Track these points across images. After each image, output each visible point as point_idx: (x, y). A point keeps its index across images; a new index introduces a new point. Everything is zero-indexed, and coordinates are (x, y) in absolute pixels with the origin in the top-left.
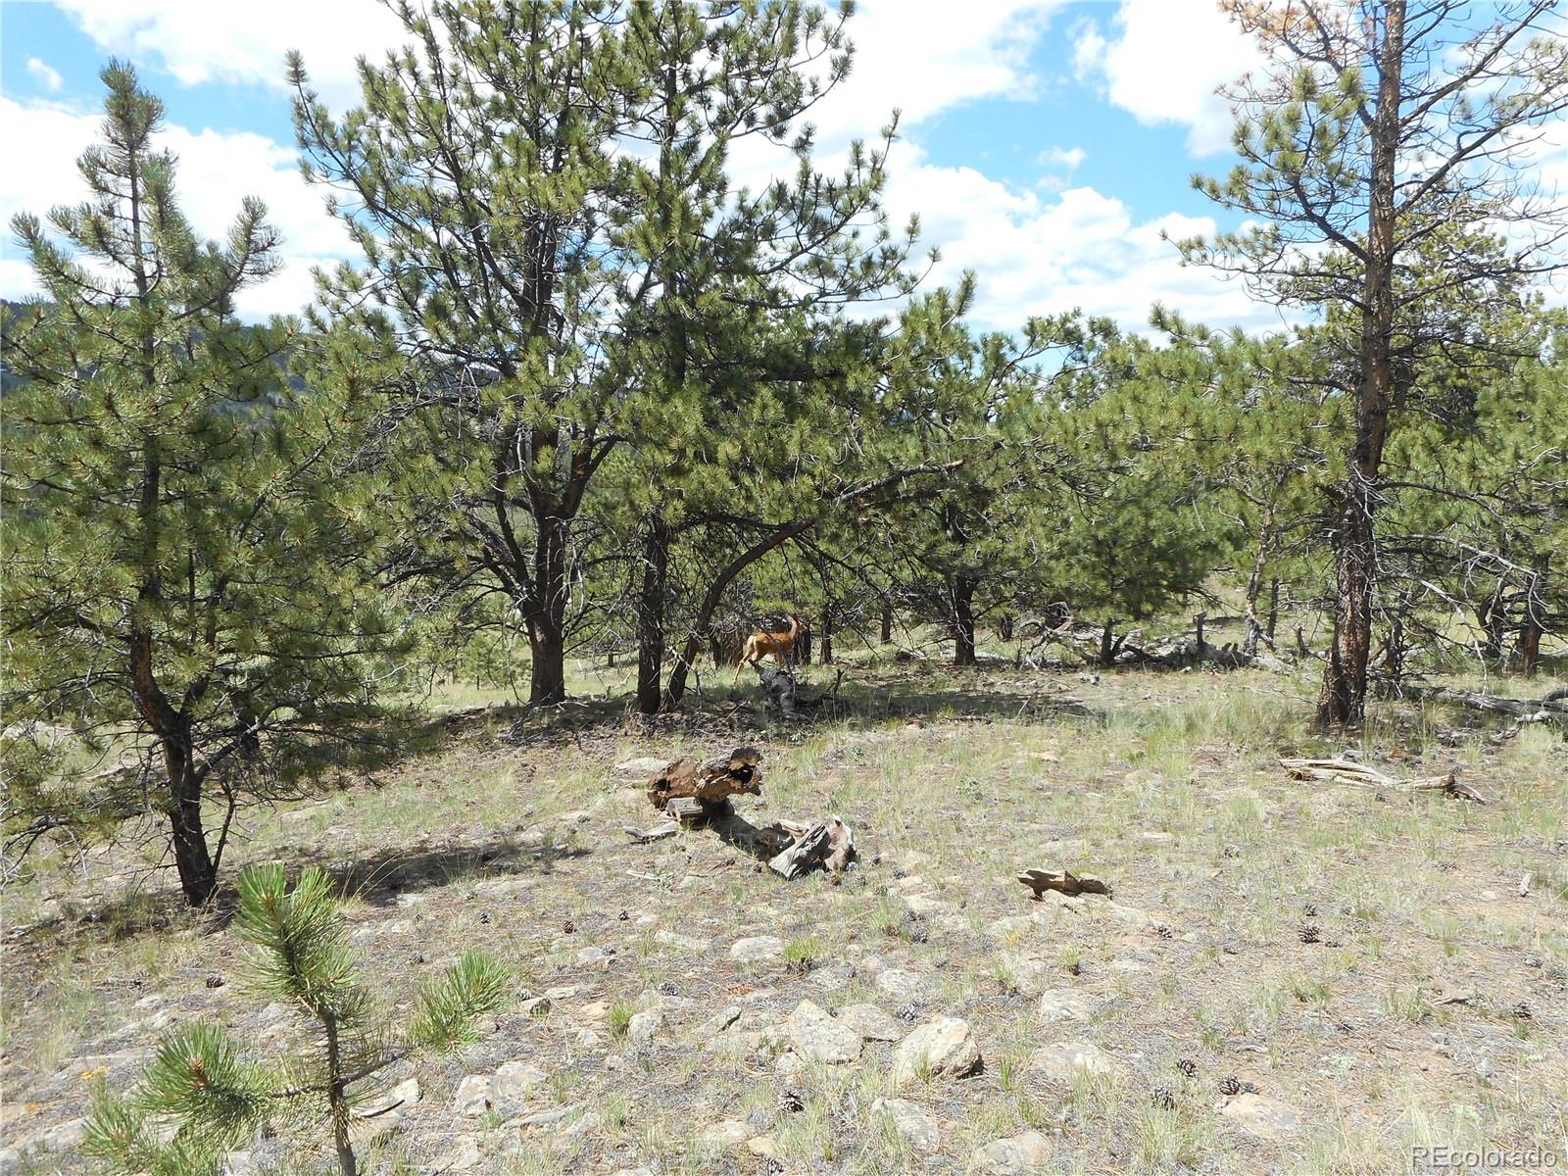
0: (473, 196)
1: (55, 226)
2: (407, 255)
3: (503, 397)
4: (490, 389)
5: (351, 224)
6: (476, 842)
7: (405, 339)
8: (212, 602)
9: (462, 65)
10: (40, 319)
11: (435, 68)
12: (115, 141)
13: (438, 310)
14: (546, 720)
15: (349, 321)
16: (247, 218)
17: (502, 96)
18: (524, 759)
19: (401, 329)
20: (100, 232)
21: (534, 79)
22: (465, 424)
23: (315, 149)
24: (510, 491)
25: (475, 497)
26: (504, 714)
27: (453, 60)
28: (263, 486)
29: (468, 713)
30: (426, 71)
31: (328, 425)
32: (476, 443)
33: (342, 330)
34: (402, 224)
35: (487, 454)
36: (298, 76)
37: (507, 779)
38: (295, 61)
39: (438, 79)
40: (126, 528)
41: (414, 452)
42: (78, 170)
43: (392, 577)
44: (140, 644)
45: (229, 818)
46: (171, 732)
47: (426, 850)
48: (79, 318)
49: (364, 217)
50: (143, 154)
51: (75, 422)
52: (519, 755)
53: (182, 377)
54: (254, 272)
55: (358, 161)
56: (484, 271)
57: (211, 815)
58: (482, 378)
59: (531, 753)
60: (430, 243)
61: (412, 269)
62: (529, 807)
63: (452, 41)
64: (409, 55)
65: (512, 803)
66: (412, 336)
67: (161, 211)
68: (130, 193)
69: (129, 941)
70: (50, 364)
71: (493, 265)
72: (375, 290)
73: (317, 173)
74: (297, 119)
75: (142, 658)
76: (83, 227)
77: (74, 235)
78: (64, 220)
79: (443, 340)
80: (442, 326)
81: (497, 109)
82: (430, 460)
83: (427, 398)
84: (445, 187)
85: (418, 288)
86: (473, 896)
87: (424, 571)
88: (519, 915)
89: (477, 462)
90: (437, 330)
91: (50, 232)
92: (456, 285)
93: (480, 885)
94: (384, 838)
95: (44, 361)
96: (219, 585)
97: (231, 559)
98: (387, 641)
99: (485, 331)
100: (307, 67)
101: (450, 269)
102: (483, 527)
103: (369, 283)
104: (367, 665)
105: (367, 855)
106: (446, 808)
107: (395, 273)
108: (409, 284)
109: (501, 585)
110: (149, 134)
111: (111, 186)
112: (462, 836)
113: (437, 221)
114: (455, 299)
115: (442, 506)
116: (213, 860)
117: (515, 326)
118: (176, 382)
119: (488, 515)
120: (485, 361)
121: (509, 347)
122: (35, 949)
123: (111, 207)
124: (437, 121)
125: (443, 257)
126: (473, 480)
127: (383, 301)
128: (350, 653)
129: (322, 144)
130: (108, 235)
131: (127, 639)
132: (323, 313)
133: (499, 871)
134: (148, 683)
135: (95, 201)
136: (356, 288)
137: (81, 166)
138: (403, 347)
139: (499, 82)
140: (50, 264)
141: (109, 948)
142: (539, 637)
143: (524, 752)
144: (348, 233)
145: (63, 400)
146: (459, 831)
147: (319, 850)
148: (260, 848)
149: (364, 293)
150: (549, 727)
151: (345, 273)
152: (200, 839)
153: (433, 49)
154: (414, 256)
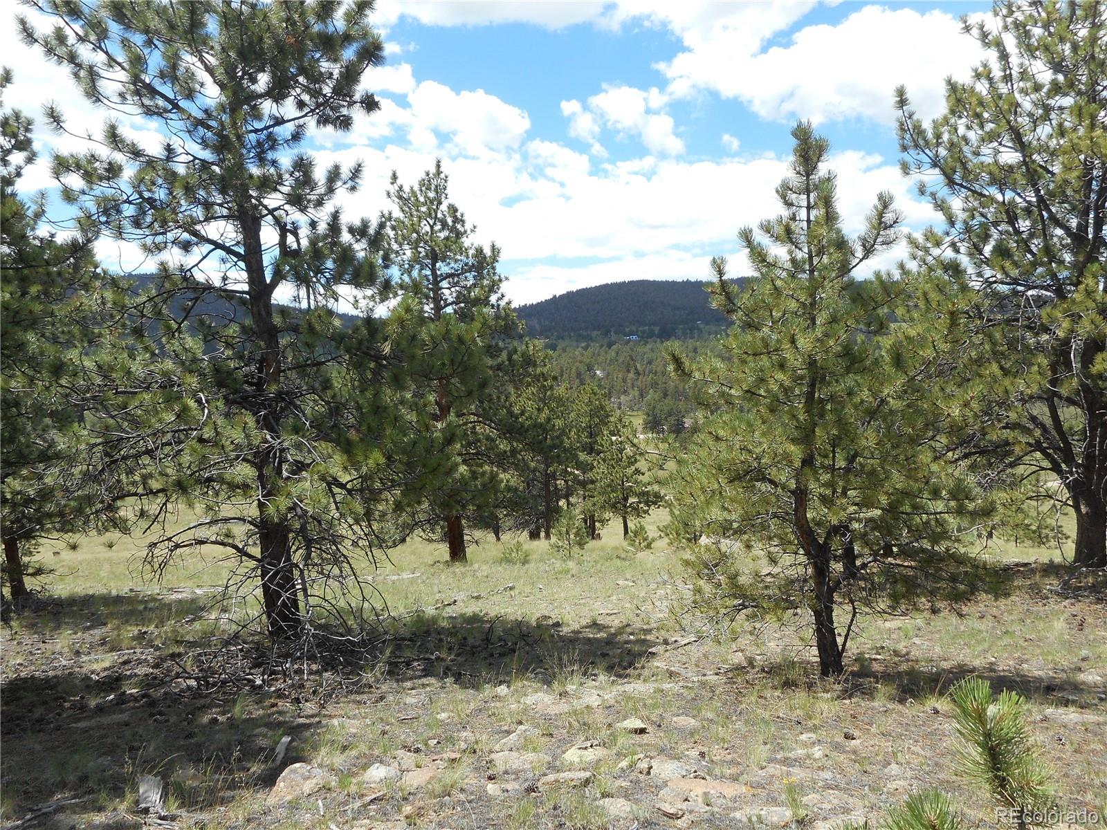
0: (1034, 161)
1: (761, 232)
2: (977, 214)
3: (1060, 315)
4: (1048, 309)
5: (935, 199)
6: (1041, 673)
7: (974, 277)
8: (848, 470)
9: (1027, 63)
10: (753, 291)
11: (1005, 70)
12: (798, 173)
13: (1002, 252)
14: (1090, 580)
15: (931, 269)
16: (880, 207)
17: (1061, 77)
18: (1074, 610)
19: (971, 270)
20: (788, 231)
21: (1093, 57)
22: (1023, 338)
23: (912, 151)
24: (1064, 391)
25: (1031, 397)
26: (1050, 569)
27: (1020, 61)
28: (886, 391)
29: (1017, 565)
30: (997, 73)
31: (934, 346)
32: (1031, 352)
33: (924, 276)
34: (974, 192)
35: (1043, 361)
36: (902, 102)
37: (1059, 625)
38: (901, 93)
39: (1007, 78)
40: (798, 420)
41: (980, 361)
42: (776, 195)
43: (956, 456)
44: (801, 495)
45: (852, 620)
46: (817, 556)
47: (994, 671)
48: (776, 288)
49: (943, 192)
50: (815, 178)
51: (769, 353)
52: (1067, 607)
53: (834, 320)
54: (884, 243)
55: (943, 152)
56: (1042, 216)
57: (840, 616)
58: (1041, 302)
59: (1079, 606)
60: (997, 202)
61: (981, 224)
62: (1084, 653)
63: (1019, 45)
64: (985, 66)
65: (1069, 646)
66: (980, 275)
67: (827, 212)
68: (805, 204)
69: (789, 691)
70: (757, 318)
71: (1049, 211)
72: (953, 245)
73: (913, 167)
74: (899, 133)
75: (801, 505)
76: (779, 230)
77: (772, 236)
78: (767, 228)
79: (1007, 275)
80: (1007, 264)
81: (1056, 89)
82: (995, 368)
83: (991, 321)
84: (1010, 157)
85: (986, 237)
86: (1045, 719)
87: (982, 452)
88: (1093, 746)
89: (1035, 368)
90: (1003, 268)
91: (760, 237)
92: (1018, 232)
93: (1049, 711)
94: (958, 654)
95: (754, 316)
96: (851, 459)
97: (864, 442)
98: (971, 506)
99: (1042, 264)
100: (909, 95)
101: (1012, 220)
102: (1033, 419)
103: (948, 239)
104: (952, 522)
105: (946, 665)
106: (1007, 640)
107: (968, 229)
108: (978, 236)
109: (1050, 466)
110: (819, 164)
111: (796, 203)
112: (1025, 666)
113: (1002, 186)
114: (1016, 242)
115: (1003, 403)
116: (840, 648)
117: (1068, 257)
118: (830, 323)
119: (1041, 410)
120: (1042, 288)
121: (1063, 274)
122: (734, 682)
123: (794, 214)
124: (1005, 110)
125: (1007, 212)
126: (1032, 381)
127: (957, 251)
128: (941, 513)
129: (917, 146)
130: (793, 233)
131: (792, 492)
132: (913, 266)
133: (1066, 703)
134: (804, 521)
135: (785, 213)
136: (938, 244)
137: (777, 192)
138: (974, 283)
139: (1057, 66)
140: (758, 256)
141: (778, 693)
142: (1084, 509)
143: (1073, 604)
144: (931, 206)
145: (763, 339)
146: (1022, 662)
147: (908, 654)
148: (865, 644)
149: (943, 247)
150: (1094, 586)
151: (930, 235)
152: (832, 631)
153: (1004, 56)
154: (982, 215)
